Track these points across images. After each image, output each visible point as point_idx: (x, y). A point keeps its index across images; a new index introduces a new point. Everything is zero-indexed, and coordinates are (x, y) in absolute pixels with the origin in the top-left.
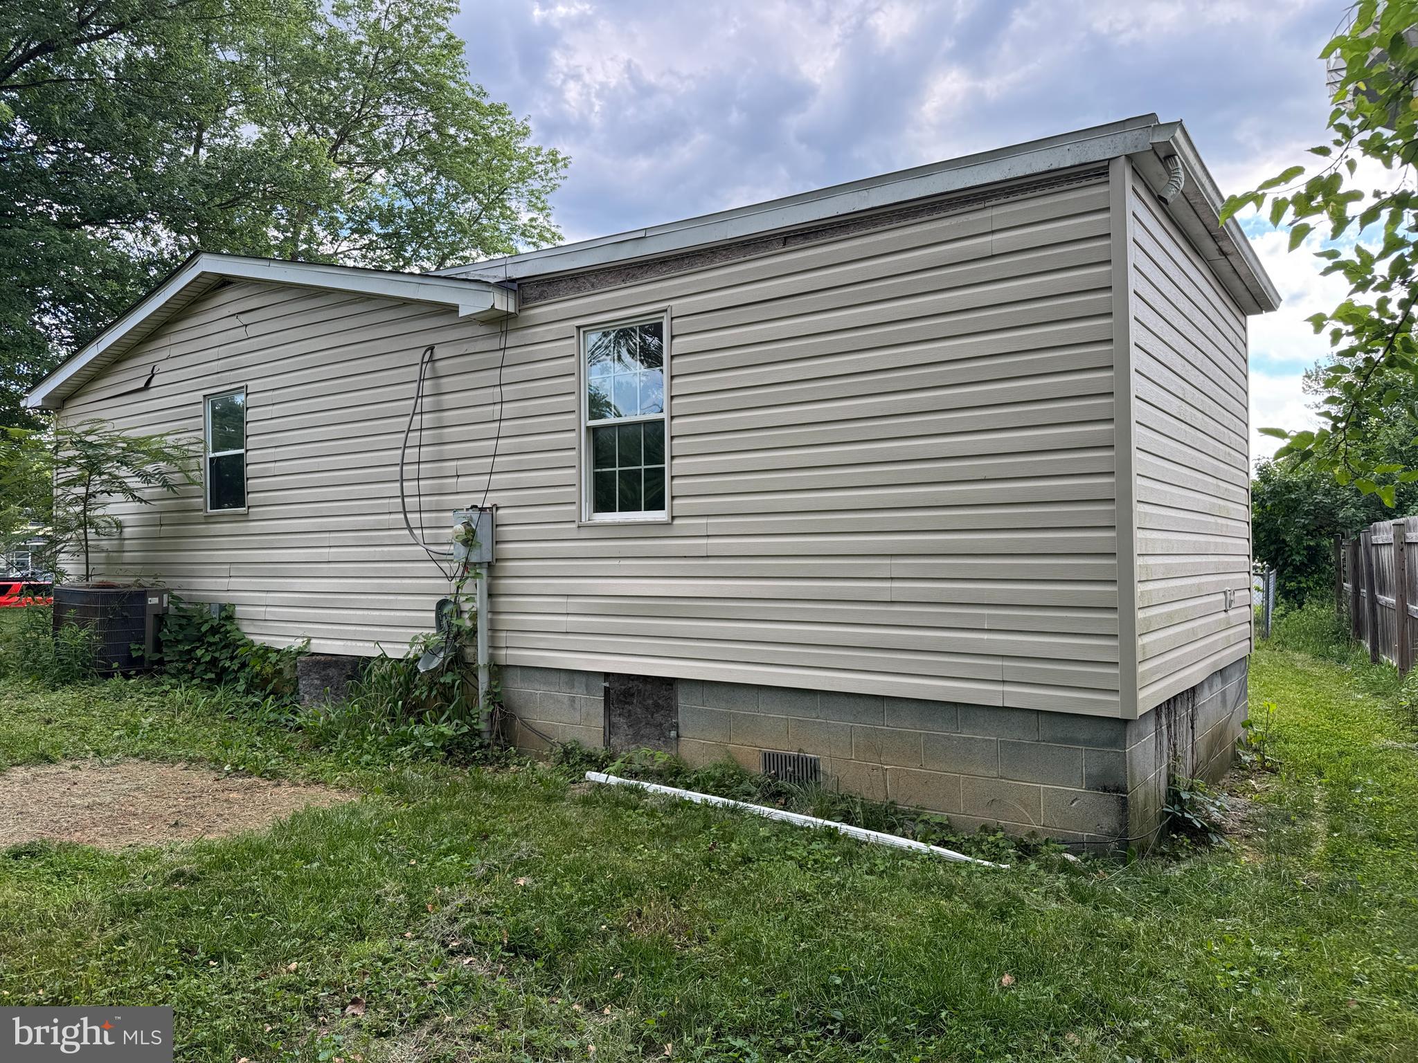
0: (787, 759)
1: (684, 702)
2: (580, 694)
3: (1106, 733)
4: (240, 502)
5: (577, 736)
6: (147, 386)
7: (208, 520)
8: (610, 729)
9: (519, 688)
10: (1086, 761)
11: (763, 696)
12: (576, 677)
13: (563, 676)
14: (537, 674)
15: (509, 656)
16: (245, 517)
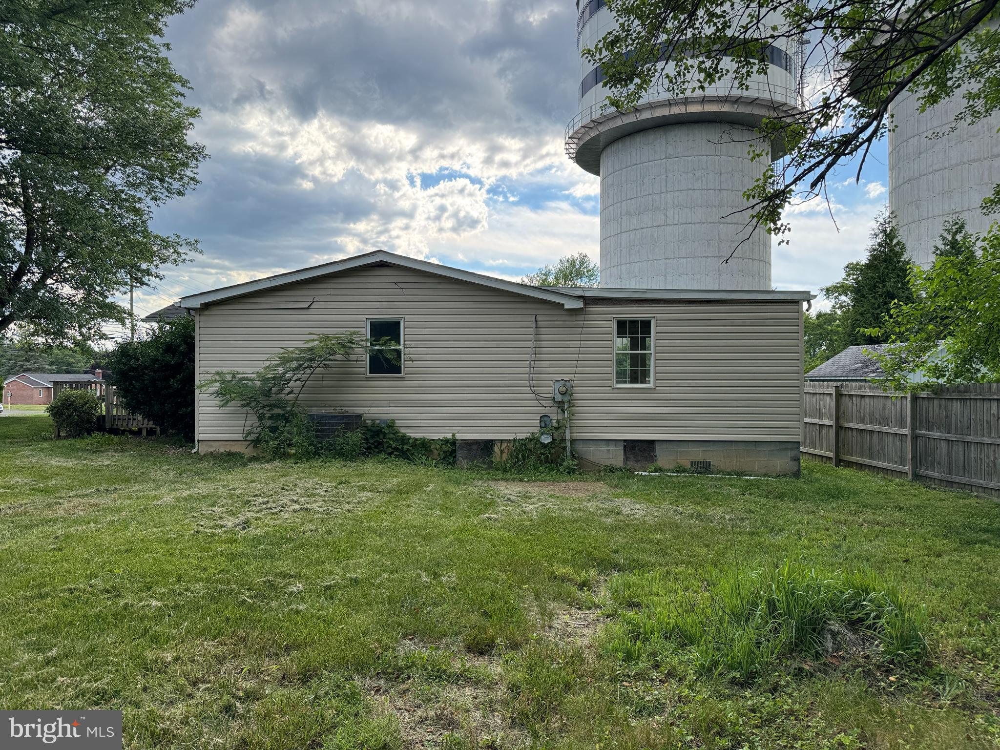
0: (699, 462)
1: (658, 448)
2: (612, 448)
3: (795, 445)
4: (398, 371)
5: (611, 463)
6: (308, 308)
7: (368, 379)
8: (626, 459)
9: (581, 448)
10: (790, 453)
11: (690, 444)
12: (610, 442)
13: (604, 442)
14: (591, 442)
15: (577, 436)
16: (403, 379)
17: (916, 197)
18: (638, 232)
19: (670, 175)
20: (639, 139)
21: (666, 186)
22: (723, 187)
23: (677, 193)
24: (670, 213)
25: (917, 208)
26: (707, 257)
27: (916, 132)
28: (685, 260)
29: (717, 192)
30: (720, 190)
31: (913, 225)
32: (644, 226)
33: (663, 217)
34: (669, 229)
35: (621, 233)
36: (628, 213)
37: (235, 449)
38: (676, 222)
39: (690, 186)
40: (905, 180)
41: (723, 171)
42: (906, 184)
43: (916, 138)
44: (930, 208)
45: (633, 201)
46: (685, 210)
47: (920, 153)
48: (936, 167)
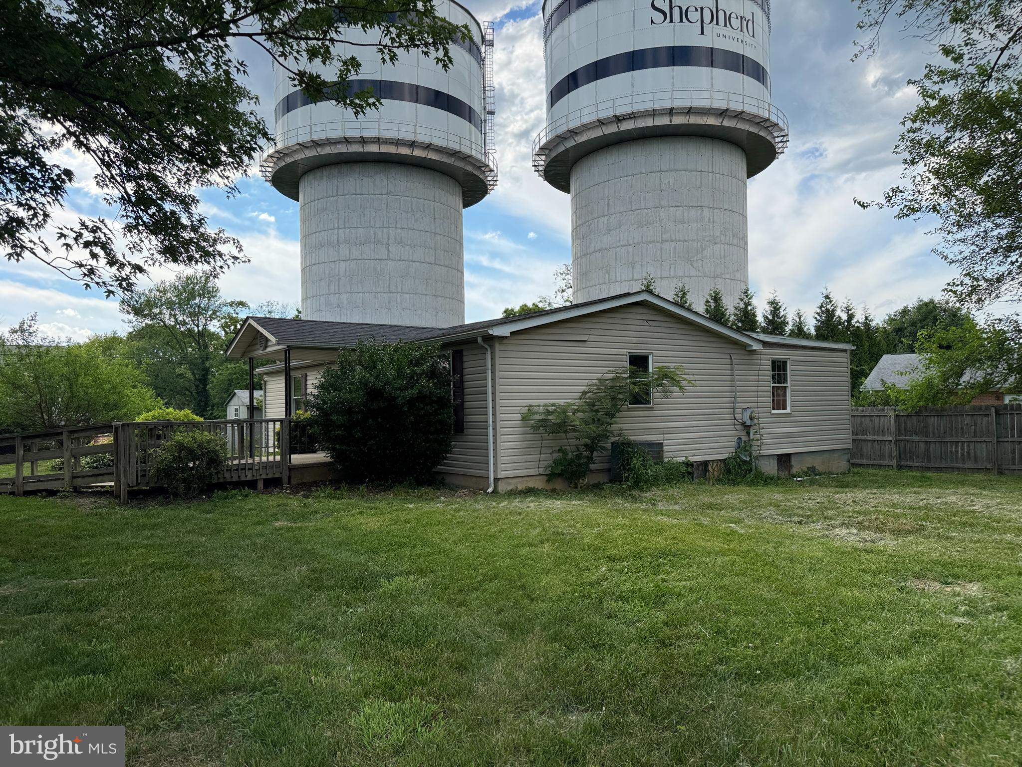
0: (811, 468)
2: (771, 462)
4: (648, 402)
5: (770, 473)
7: (628, 410)
8: (778, 470)
11: (807, 454)
12: (770, 457)
13: (767, 457)
15: (758, 453)
16: (652, 409)
17: (607, 264)
18: (359, 262)
19: (391, 212)
20: (358, 168)
21: (388, 222)
22: (438, 230)
23: (399, 231)
24: (393, 248)
25: (607, 272)
26: (426, 295)
27: (606, 213)
28: (407, 295)
29: (433, 234)
30: (435, 234)
31: (604, 286)
32: (366, 257)
33: (386, 252)
34: (392, 263)
35: (339, 261)
36: (347, 242)
37: (531, 484)
38: (398, 258)
39: (410, 226)
40: (597, 249)
41: (437, 217)
42: (597, 253)
43: (606, 218)
44: (618, 275)
45: (353, 230)
46: (407, 248)
47: (610, 230)
48: (623, 243)
